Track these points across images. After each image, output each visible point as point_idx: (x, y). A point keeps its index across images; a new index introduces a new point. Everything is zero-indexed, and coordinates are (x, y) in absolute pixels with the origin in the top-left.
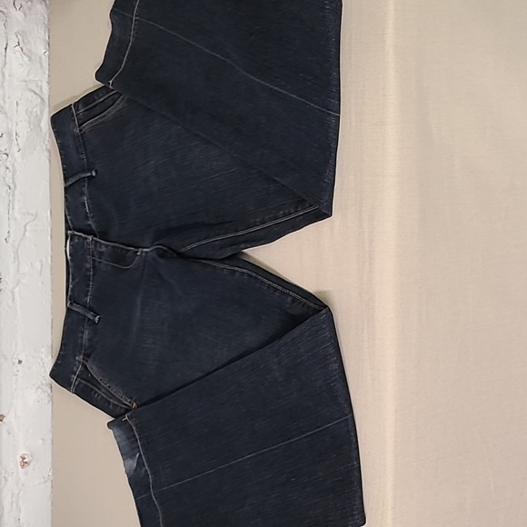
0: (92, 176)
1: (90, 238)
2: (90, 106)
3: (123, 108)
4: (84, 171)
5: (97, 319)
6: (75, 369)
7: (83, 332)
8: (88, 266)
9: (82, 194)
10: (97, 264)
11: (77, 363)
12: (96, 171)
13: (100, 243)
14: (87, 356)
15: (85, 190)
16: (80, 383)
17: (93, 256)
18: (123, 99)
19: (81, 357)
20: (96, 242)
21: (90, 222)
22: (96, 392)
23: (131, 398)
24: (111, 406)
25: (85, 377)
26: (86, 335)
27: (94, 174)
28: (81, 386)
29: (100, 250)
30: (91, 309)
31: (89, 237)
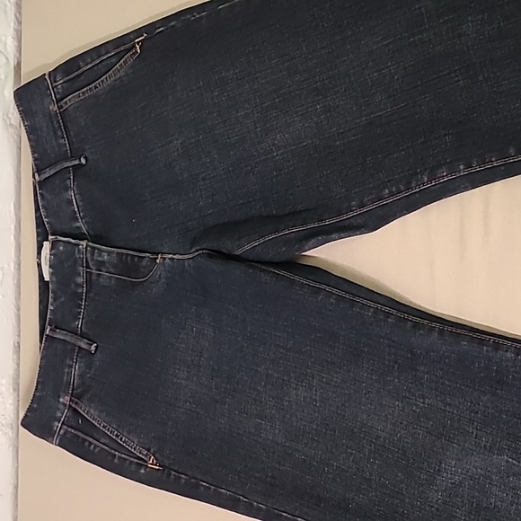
0: (81, 165)
1: (84, 243)
2: (73, 75)
3: (127, 75)
4: (67, 159)
5: (93, 348)
6: (59, 414)
7: (71, 367)
8: (80, 280)
9: (67, 189)
10: (94, 277)
11: (61, 407)
12: (86, 158)
13: (99, 249)
14: (77, 397)
15: (70, 183)
16: (66, 431)
17: (88, 267)
18: (125, 62)
19: (68, 398)
20: (93, 248)
21: (80, 224)
22: (91, 444)
23: (149, 450)
24: (116, 461)
25: (73, 424)
26: (76, 370)
27: (83, 161)
28: (68, 436)
29: (100, 259)
30: (83, 336)
31: (81, 242)
